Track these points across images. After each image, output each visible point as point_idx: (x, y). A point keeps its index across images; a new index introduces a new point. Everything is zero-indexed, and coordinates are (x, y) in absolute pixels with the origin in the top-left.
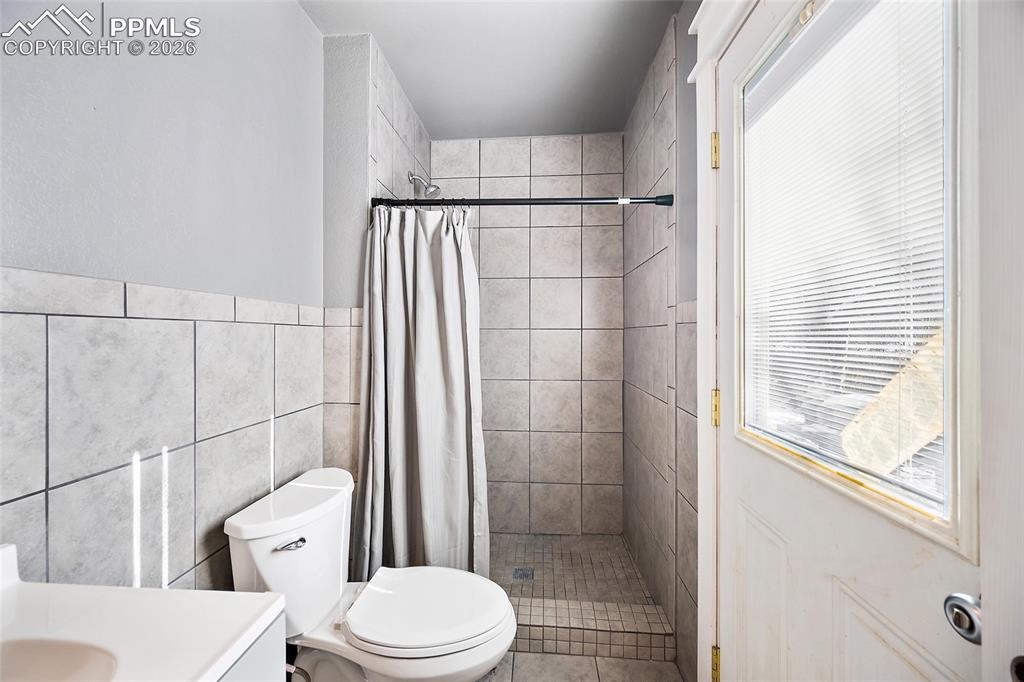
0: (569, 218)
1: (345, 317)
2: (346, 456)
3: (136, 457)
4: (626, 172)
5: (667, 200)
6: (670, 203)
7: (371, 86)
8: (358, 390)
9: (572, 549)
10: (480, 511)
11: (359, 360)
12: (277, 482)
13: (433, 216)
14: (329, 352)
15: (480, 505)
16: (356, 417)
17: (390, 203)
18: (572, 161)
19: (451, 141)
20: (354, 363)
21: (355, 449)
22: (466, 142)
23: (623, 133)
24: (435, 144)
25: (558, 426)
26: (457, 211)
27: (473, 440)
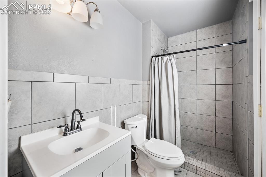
0: (210, 51)
1: (146, 83)
2: (147, 113)
3: (112, 107)
4: (233, 33)
5: (245, 42)
6: (246, 42)
7: (151, 31)
8: (149, 99)
9: (211, 151)
10: (178, 131)
11: (149, 92)
12: (133, 116)
13: (165, 58)
14: (143, 90)
15: (178, 129)
16: (148, 105)
17: (156, 56)
18: (212, 34)
19: (173, 37)
20: (148, 93)
21: (148, 111)
22: (177, 36)
23: (232, 20)
24: (169, 39)
25: (207, 114)
26: (171, 56)
27: (176, 113)
